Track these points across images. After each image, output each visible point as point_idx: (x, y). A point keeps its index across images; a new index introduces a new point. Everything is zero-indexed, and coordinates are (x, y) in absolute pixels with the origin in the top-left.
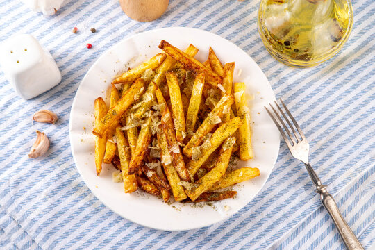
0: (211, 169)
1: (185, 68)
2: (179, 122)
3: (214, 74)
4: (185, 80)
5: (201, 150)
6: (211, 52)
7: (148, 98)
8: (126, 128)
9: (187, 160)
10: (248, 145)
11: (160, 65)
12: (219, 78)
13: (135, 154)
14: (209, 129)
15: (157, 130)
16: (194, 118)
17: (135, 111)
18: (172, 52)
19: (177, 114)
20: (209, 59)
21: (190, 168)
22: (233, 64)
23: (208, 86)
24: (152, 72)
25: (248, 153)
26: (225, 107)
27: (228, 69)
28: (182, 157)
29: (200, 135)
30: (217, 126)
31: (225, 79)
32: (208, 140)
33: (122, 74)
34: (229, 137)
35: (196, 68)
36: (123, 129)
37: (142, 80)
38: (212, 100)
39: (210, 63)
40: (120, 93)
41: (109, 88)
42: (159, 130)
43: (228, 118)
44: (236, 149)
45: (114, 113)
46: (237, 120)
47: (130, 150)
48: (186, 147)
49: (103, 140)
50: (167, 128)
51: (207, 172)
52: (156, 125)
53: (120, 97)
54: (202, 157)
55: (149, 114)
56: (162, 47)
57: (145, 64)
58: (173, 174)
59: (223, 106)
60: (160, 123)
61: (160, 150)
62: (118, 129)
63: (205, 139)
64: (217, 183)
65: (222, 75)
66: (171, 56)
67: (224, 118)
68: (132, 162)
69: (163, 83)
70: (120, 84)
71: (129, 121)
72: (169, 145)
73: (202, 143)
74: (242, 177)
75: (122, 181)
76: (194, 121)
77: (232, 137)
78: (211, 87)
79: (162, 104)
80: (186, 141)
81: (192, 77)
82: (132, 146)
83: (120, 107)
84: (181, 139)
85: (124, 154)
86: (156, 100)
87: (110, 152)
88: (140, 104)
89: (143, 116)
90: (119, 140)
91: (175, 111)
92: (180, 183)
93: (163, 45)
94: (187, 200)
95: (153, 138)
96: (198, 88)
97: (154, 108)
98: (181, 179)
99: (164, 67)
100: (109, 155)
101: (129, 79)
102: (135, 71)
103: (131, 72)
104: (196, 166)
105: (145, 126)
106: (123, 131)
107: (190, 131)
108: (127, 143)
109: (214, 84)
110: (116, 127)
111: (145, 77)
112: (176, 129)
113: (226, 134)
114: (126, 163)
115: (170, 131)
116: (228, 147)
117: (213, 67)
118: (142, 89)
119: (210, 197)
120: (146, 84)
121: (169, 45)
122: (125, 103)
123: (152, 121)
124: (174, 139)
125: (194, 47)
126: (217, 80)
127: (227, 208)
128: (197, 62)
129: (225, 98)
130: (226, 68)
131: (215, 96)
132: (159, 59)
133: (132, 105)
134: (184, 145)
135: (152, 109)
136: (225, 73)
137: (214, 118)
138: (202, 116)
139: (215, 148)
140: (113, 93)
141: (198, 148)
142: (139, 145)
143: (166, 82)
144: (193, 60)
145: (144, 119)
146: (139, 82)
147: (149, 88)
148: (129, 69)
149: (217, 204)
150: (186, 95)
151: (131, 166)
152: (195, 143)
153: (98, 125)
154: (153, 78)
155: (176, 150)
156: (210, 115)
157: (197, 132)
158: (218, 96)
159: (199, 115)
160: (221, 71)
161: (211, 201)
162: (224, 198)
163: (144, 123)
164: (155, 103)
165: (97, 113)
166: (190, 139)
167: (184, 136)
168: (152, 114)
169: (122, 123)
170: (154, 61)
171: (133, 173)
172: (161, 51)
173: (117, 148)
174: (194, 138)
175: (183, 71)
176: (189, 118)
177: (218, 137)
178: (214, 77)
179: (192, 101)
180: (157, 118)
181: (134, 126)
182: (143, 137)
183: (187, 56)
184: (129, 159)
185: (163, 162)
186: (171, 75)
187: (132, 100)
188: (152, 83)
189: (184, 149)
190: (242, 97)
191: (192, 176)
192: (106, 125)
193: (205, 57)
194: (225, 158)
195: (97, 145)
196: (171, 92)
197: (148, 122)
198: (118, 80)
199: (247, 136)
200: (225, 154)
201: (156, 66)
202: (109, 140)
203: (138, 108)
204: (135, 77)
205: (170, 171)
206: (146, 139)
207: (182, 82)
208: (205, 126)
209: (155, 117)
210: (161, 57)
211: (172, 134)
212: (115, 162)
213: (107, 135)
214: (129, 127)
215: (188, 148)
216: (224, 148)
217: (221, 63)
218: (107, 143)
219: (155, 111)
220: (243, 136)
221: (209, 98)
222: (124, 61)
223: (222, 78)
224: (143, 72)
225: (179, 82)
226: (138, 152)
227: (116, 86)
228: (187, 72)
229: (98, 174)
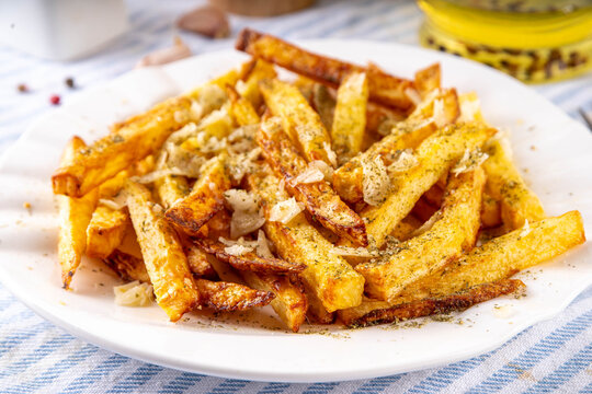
8: (156, 176)
15: (249, 166)
16: (352, 139)
19: (303, 119)
22: (436, 67)
27: (427, 78)
28: (329, 191)
29: (379, 149)
32: (405, 156)
35: (341, 69)
36: (146, 179)
42: (254, 167)
45: (117, 138)
48: (342, 168)
50: (276, 148)
54: (395, 191)
62: (132, 181)
63: (397, 157)
66: (270, 59)
71: (163, 160)
83: (133, 130)
87: (104, 220)
89: (204, 149)
91: (295, 117)
92: (336, 250)
96: (353, 85)
100: (101, 223)
104: (381, 217)
105: (211, 163)
109: (394, 94)
111: (201, 103)
115: (286, 152)
121: (262, 36)
123: (231, 156)
124: (302, 164)
136: (419, 84)
137: (413, 123)
155: (313, 176)
157: (368, 151)
167: (331, 153)
176: (339, 140)
181: (176, 171)
186: (275, 81)
192: (94, 156)
197: (220, 157)
206: (218, 181)
208: (391, 138)
209: (238, 152)
211: (293, 156)
212: (123, 264)
214: (163, 174)
220: (506, 176)
228: (317, 87)
229: (66, 286)
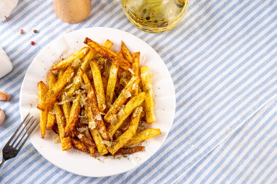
0: (126, 130)
1: (104, 57)
2: (101, 97)
3: (125, 61)
4: (104, 66)
5: (117, 117)
6: (123, 44)
7: (77, 80)
8: (62, 103)
9: (107, 125)
10: (152, 112)
11: (85, 56)
12: (129, 64)
13: (69, 122)
14: (123, 101)
15: (85, 103)
16: (111, 94)
17: (68, 90)
18: (93, 46)
19: (99, 91)
20: (122, 50)
21: (110, 131)
22: (139, 53)
23: (121, 70)
24: (79, 61)
25: (152, 118)
26: (134, 85)
27: (136, 57)
28: (103, 123)
29: (116, 106)
30: (129, 99)
31: (134, 64)
32: (122, 110)
33: (58, 63)
34: (137, 107)
35: (112, 57)
36: (60, 104)
37: (73, 67)
38: (124, 80)
39: (122, 53)
40: (56, 77)
41: (48, 73)
42: (86, 104)
43: (137, 93)
44: (143, 116)
45: (53, 92)
46: (143, 94)
47: (65, 119)
48: (106, 115)
49: (45, 112)
50: (92, 102)
51: (123, 133)
52: (84, 100)
53: (57, 80)
54: (118, 122)
55: (78, 92)
56: (86, 42)
57: (74, 56)
58: (98, 136)
59: (132, 84)
60: (86, 98)
61: (87, 118)
62: (56, 104)
63: (120, 109)
64: (130, 141)
65: (131, 61)
66: (93, 48)
67: (133, 93)
68: (66, 128)
69: (88, 69)
70: (57, 71)
71: (64, 98)
72: (93, 115)
73: (118, 112)
74: (148, 135)
75: (60, 142)
76: (112, 96)
77: (139, 106)
78: (123, 70)
79: (87, 84)
80: (106, 111)
81: (109, 63)
82: (67, 116)
83: (56, 88)
84: (103, 110)
85: (60, 122)
86: (83, 81)
87: (50, 121)
88: (71, 85)
89: (74, 94)
90: (57, 112)
91: (97, 89)
92: (103, 142)
93: (87, 41)
94: (108, 154)
95: (82, 110)
96: (113, 72)
97: (82, 87)
98: (103, 139)
99: (89, 57)
100: (50, 123)
101: (63, 67)
102: (67, 61)
103: (64, 62)
104: (114, 129)
105: (75, 101)
106: (60, 105)
107: (109, 104)
108: (63, 114)
109: (125, 68)
110: (54, 102)
111: (74, 65)
112: (99, 103)
113: (135, 105)
114: (63, 129)
115: (94, 104)
116: (137, 114)
117: (124, 56)
118: (72, 74)
119: (125, 151)
120: (76, 70)
121: (91, 41)
122: (60, 84)
123: (81, 97)
124: (97, 110)
125: (110, 41)
126: (127, 65)
127: (138, 159)
128: (112, 53)
129: (133, 79)
130: (134, 56)
131: (126, 77)
132: (84, 51)
133: (66, 86)
134: (104, 114)
135: (80, 88)
136: (133, 60)
137: (126, 93)
138: (117, 92)
139: (128, 115)
140: (51, 77)
141: (115, 116)
142: (72, 115)
143: (90, 68)
144: (109, 51)
145: (75, 96)
146: (70, 69)
147: (78, 73)
148: (63, 59)
149: (131, 156)
150: (105, 76)
151: (66, 131)
152: (113, 112)
153: (41, 102)
154: (81, 66)
155: (99, 118)
156: (123, 91)
157: (114, 104)
158: (129, 76)
159: (115, 91)
160: (130, 59)
161: (126, 154)
162: (135, 152)
163: (75, 99)
164: (82, 84)
165: (40, 92)
166: (109, 109)
167: (104, 107)
168: (81, 92)
169: (59, 99)
170: (81, 53)
171: (67, 136)
172: (86, 45)
173: (56, 118)
174: (112, 109)
175: (103, 60)
176: (108, 94)
177: (129, 107)
178: (125, 63)
179: (110, 82)
180: (84, 95)
181: (67, 101)
182: (74, 109)
183: (105, 49)
184: (65, 126)
185: (89, 127)
186: (94, 63)
187: (65, 82)
188: (80, 69)
189: (105, 117)
190: (146, 77)
191: (111, 136)
192: (47, 102)
193: (118, 49)
194: (135, 122)
195: (41, 116)
196: (94, 75)
197: (78, 98)
198: (55, 67)
199: (151, 106)
200: (135, 120)
201: (82, 56)
202: (49, 112)
203: (70, 88)
204: (67, 65)
205: (95, 134)
206: (77, 111)
207: (102, 67)
208: (120, 100)
209: (82, 94)
210: (85, 49)
211: (95, 107)
212: (55, 128)
213: (48, 108)
214: (64, 102)
215: (108, 117)
216: (134, 115)
217: (130, 53)
218: (48, 115)
219: (82, 89)
220: (148, 105)
221: (122, 79)
222: (59, 53)
223: (131, 64)
224: (73, 61)
225: (100, 68)
226: (71, 121)
227: (54, 72)
228: (106, 60)
229: (43, 137)
